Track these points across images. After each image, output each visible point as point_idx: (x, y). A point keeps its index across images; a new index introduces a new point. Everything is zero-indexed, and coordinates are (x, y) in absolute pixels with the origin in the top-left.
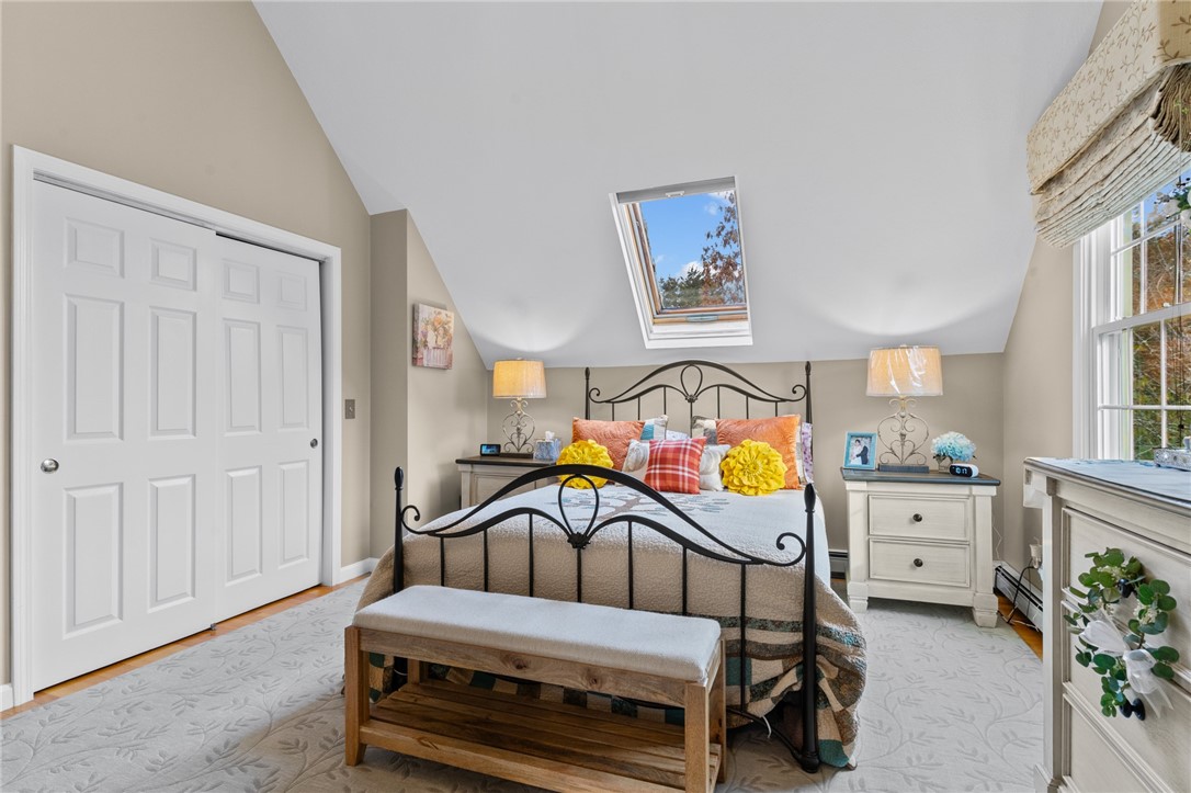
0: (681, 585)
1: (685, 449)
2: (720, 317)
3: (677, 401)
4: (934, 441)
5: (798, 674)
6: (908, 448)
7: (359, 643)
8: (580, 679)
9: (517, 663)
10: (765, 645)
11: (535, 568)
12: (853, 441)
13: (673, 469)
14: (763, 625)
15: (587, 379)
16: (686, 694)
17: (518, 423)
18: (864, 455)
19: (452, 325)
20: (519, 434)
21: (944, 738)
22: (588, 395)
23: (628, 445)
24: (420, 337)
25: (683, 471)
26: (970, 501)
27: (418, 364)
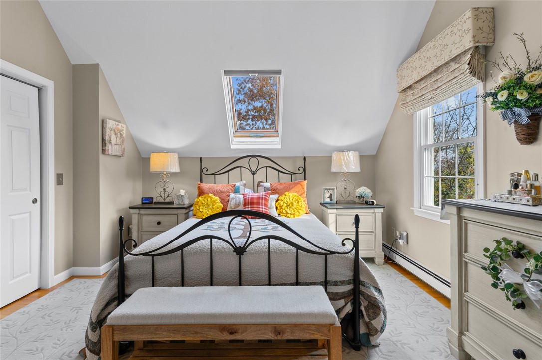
0: (296, 269)
1: (262, 197)
2: (265, 135)
3: (247, 174)
4: (357, 190)
5: (351, 304)
6: (348, 194)
7: (113, 336)
8: (270, 334)
9: (230, 331)
10: (337, 293)
11: (213, 268)
12: (326, 191)
13: (257, 207)
14: (336, 284)
15: (201, 163)
16: (331, 332)
17: (164, 186)
18: (331, 197)
19: (124, 132)
20: (165, 191)
21: (395, 319)
22: (201, 171)
23: (229, 196)
24: (107, 138)
25: (262, 208)
26: (374, 215)
27: (106, 153)
